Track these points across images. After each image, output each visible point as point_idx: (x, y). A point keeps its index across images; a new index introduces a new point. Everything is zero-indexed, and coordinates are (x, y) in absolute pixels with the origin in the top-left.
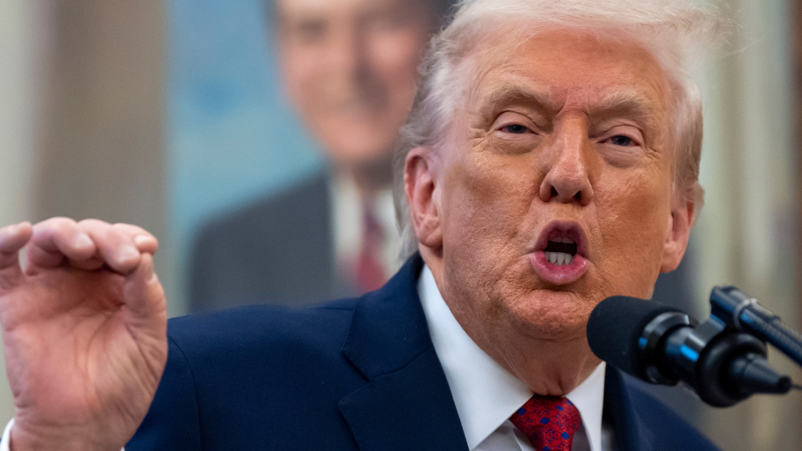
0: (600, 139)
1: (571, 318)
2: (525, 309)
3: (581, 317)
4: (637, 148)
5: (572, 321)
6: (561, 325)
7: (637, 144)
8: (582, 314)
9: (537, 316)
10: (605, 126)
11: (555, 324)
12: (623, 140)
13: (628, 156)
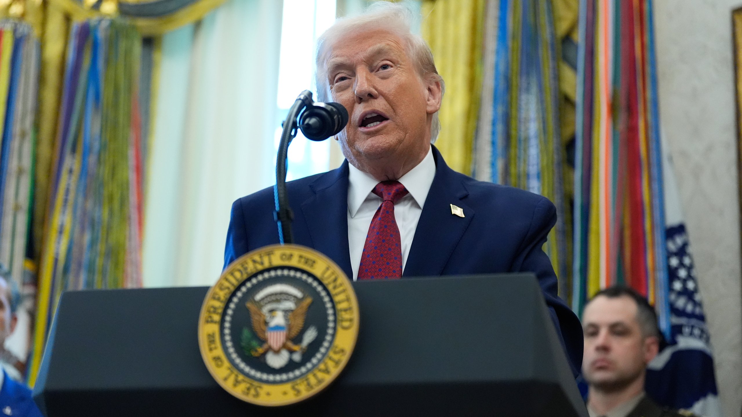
0: (375, 71)
1: (384, 144)
2: (366, 148)
3: (388, 143)
4: (392, 68)
5: (385, 145)
6: (382, 149)
7: (392, 67)
8: (388, 142)
9: (372, 148)
10: (375, 64)
11: (379, 149)
12: (385, 67)
13: (388, 73)
